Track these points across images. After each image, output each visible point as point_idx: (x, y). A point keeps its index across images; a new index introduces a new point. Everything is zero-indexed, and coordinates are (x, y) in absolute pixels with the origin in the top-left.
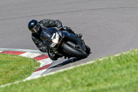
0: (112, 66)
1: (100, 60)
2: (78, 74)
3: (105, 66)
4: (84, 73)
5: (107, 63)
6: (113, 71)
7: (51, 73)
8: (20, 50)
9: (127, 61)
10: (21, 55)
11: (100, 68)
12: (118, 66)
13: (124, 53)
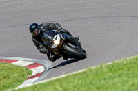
0: (104, 74)
1: (93, 68)
2: (70, 82)
3: (97, 75)
4: (76, 81)
5: (100, 72)
6: (105, 79)
7: (43, 81)
8: (12, 58)
9: (119, 69)
10: (13, 63)
11: (92, 76)
12: (111, 74)
13: (116, 62)
